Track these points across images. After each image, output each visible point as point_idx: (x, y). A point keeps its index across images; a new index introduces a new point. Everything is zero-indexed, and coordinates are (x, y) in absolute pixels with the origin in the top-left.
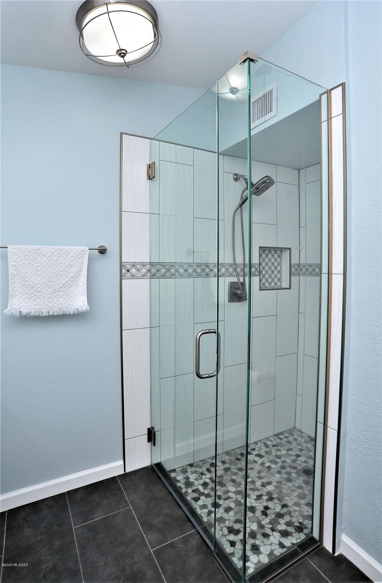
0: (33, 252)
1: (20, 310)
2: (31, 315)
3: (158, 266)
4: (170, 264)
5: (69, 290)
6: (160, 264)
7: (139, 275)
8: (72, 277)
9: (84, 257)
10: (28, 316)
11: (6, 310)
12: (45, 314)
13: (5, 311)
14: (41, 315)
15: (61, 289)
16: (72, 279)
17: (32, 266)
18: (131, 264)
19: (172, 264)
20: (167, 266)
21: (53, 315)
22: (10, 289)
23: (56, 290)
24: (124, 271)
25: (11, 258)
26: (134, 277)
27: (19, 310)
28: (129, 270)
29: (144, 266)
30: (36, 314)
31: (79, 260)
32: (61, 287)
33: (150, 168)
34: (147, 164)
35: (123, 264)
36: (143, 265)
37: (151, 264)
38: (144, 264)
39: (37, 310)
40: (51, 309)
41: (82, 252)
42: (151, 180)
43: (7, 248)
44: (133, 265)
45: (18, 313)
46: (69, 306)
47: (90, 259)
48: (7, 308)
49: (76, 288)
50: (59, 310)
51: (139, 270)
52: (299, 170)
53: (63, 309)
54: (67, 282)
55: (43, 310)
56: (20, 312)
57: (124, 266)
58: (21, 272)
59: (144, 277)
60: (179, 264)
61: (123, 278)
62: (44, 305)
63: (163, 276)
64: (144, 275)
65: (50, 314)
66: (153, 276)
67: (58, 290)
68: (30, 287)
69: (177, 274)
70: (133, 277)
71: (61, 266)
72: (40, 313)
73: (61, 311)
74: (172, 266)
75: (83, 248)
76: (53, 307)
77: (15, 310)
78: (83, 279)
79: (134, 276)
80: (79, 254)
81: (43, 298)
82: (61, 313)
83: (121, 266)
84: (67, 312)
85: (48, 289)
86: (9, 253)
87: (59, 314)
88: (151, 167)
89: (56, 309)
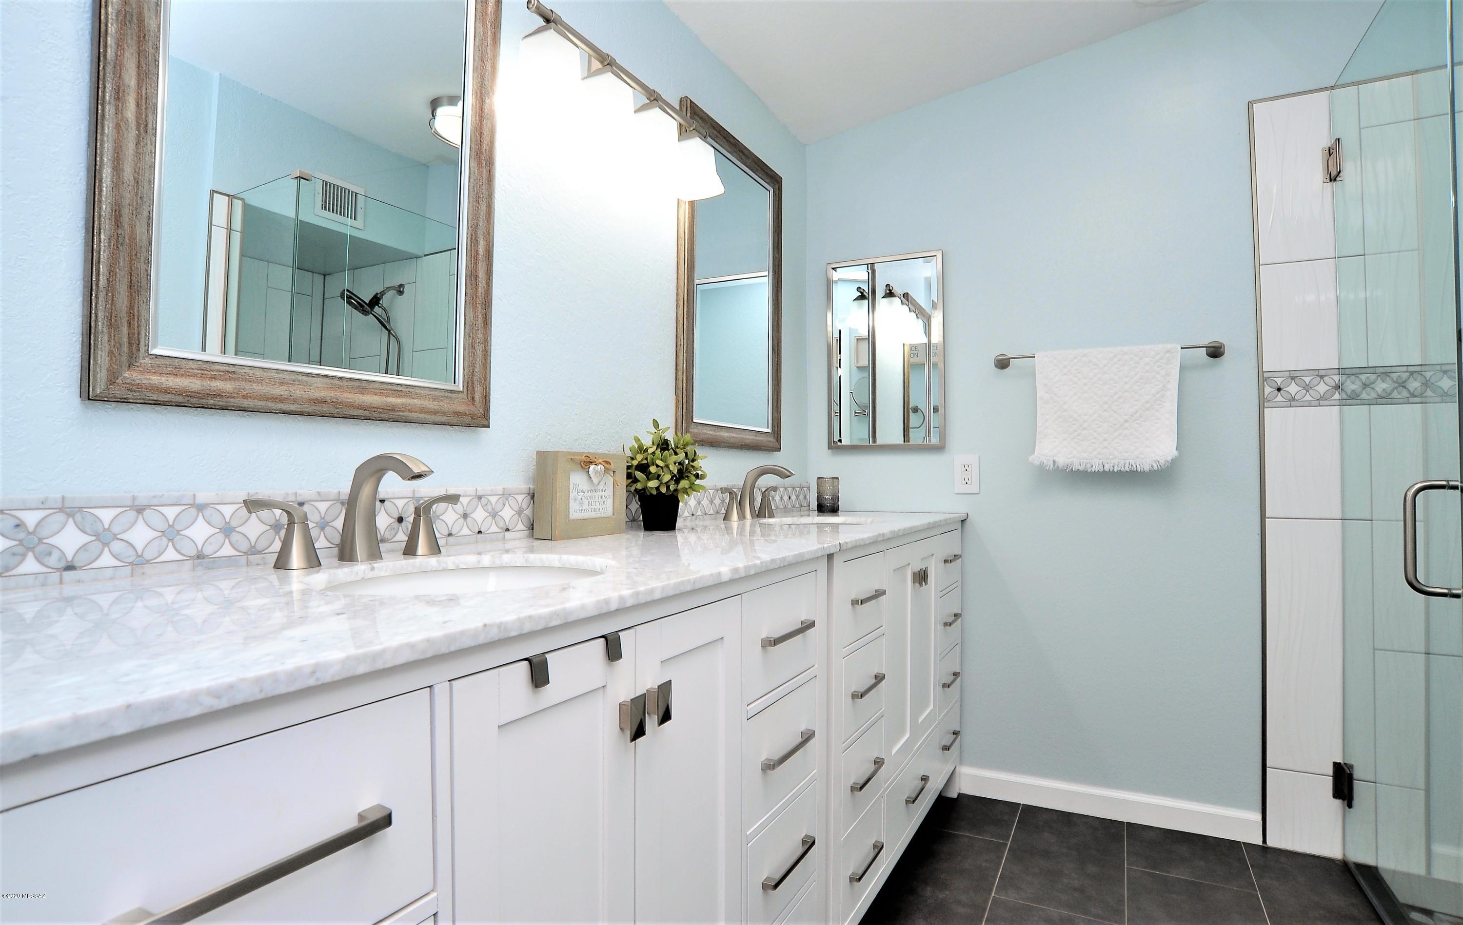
0: (1076, 361)
1: (1055, 458)
2: (1072, 469)
3: (1363, 377)
4: (1404, 369)
5: (1141, 426)
6: (1372, 370)
7: (1308, 398)
8: (1147, 402)
9: (1172, 364)
10: (1067, 469)
11: (1033, 456)
12: (1096, 468)
13: (1031, 458)
14: (1089, 470)
15: (1126, 425)
16: (1148, 405)
17: (1075, 384)
18: (1287, 374)
19: (1411, 369)
20: (1394, 376)
21: (1111, 470)
22: (1039, 424)
23: (1116, 426)
24: (1268, 390)
25: (1040, 373)
26: (1293, 403)
27: (1052, 459)
28: (1281, 387)
29: (1322, 377)
30: (1082, 468)
31: (1162, 369)
32: (1126, 421)
33: (1330, 155)
34: (1324, 149)
35: (1266, 375)
36: (1321, 375)
37: (1341, 371)
38: (1322, 373)
39: (1082, 461)
40: (1108, 461)
41: (1168, 354)
42: (1335, 180)
43: (1034, 357)
44: (1293, 377)
45: (1052, 463)
46: (1142, 456)
47: (1183, 368)
48: (1034, 453)
49: (1156, 423)
50: (1122, 462)
51: (1307, 388)
52: (325, 276)
53: (1129, 460)
54: (1138, 411)
55: (1093, 461)
56: (1054, 462)
57: (1268, 380)
58: (1055, 395)
59: (1322, 403)
60: (1438, 367)
61: (1266, 404)
62: (1095, 453)
63: (1384, 399)
64: (1322, 398)
65: (1107, 468)
66: (1352, 399)
67: (1121, 426)
68: (1071, 420)
69: (1429, 393)
70: (1292, 401)
71: (1126, 383)
72: (1089, 466)
73: (1127, 465)
74: (1412, 373)
75: (1169, 346)
76: (1111, 457)
77: (1047, 458)
78: (1170, 405)
79: (1293, 399)
80: (1162, 358)
81: (1094, 440)
82: (1127, 469)
83: (1263, 378)
84: (1138, 466)
85: (1102, 424)
86: (1036, 365)
87: (1123, 469)
88: (1332, 152)
89: (1116, 461)
